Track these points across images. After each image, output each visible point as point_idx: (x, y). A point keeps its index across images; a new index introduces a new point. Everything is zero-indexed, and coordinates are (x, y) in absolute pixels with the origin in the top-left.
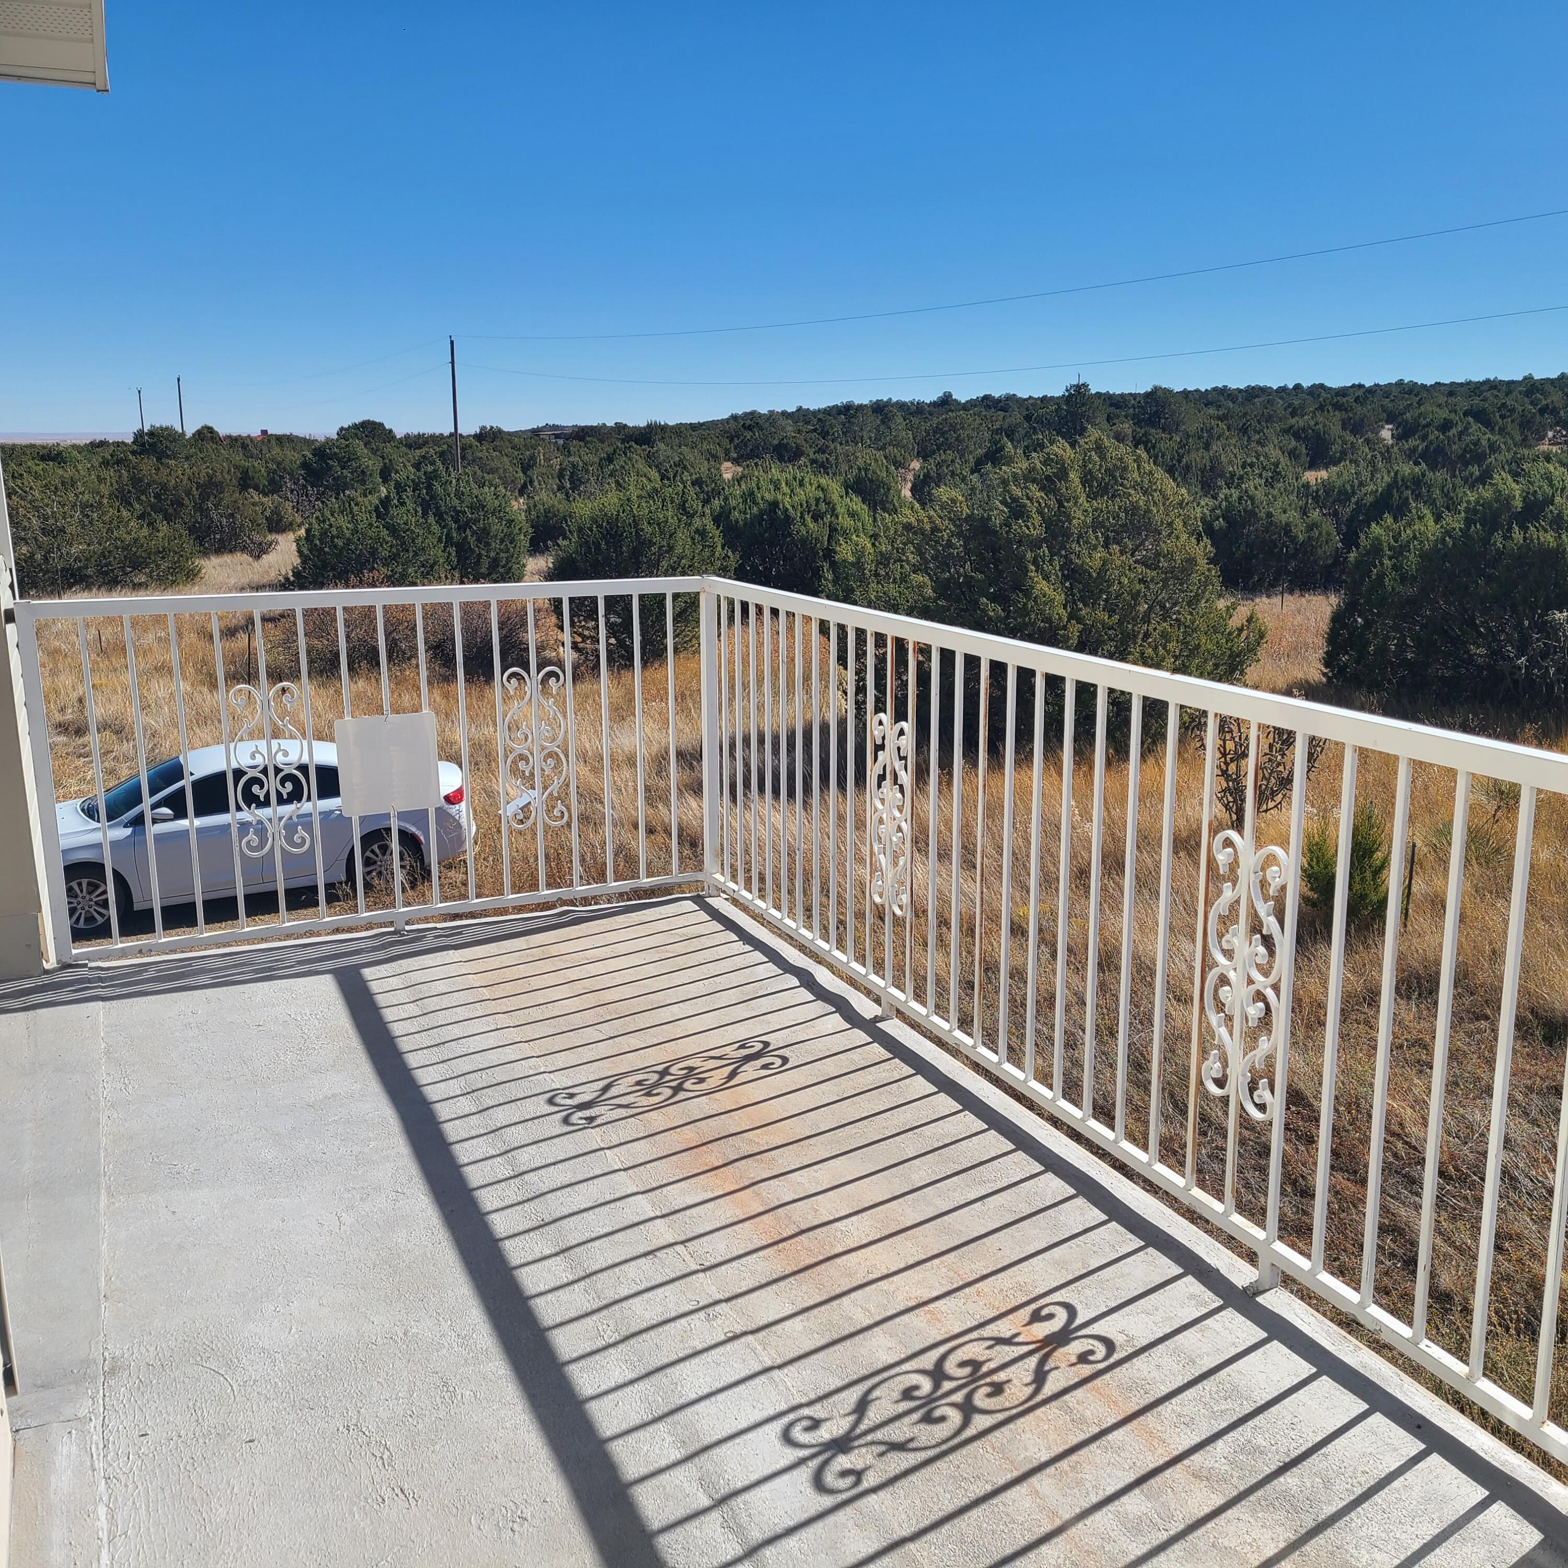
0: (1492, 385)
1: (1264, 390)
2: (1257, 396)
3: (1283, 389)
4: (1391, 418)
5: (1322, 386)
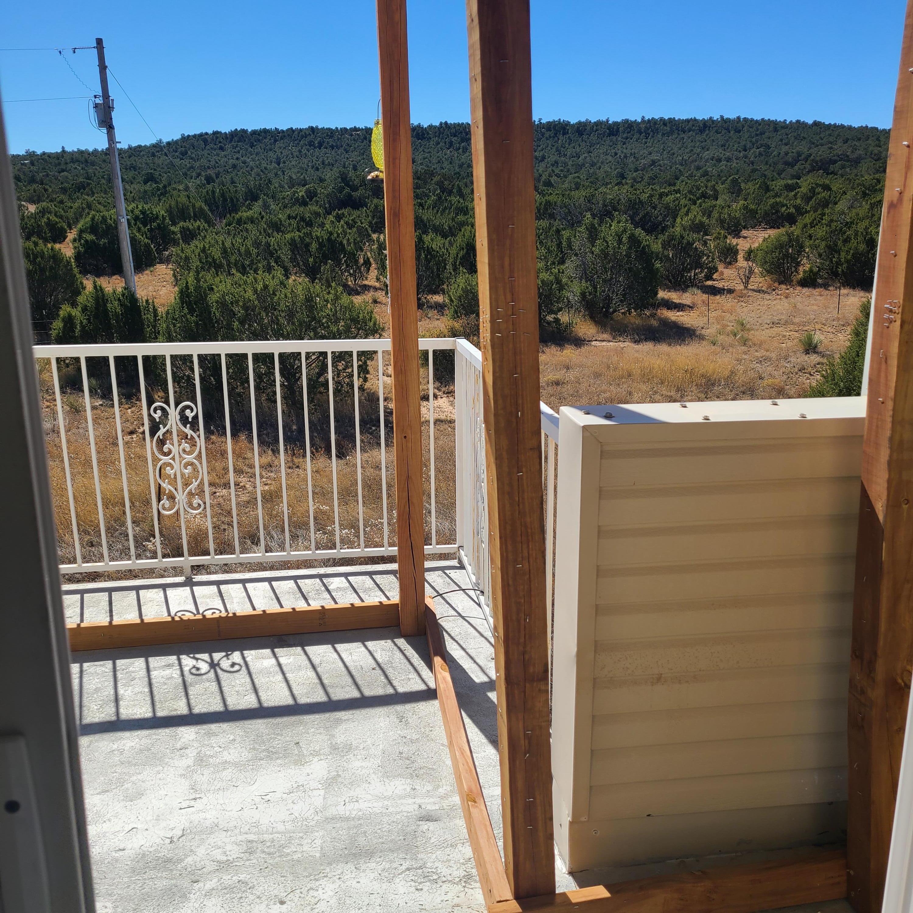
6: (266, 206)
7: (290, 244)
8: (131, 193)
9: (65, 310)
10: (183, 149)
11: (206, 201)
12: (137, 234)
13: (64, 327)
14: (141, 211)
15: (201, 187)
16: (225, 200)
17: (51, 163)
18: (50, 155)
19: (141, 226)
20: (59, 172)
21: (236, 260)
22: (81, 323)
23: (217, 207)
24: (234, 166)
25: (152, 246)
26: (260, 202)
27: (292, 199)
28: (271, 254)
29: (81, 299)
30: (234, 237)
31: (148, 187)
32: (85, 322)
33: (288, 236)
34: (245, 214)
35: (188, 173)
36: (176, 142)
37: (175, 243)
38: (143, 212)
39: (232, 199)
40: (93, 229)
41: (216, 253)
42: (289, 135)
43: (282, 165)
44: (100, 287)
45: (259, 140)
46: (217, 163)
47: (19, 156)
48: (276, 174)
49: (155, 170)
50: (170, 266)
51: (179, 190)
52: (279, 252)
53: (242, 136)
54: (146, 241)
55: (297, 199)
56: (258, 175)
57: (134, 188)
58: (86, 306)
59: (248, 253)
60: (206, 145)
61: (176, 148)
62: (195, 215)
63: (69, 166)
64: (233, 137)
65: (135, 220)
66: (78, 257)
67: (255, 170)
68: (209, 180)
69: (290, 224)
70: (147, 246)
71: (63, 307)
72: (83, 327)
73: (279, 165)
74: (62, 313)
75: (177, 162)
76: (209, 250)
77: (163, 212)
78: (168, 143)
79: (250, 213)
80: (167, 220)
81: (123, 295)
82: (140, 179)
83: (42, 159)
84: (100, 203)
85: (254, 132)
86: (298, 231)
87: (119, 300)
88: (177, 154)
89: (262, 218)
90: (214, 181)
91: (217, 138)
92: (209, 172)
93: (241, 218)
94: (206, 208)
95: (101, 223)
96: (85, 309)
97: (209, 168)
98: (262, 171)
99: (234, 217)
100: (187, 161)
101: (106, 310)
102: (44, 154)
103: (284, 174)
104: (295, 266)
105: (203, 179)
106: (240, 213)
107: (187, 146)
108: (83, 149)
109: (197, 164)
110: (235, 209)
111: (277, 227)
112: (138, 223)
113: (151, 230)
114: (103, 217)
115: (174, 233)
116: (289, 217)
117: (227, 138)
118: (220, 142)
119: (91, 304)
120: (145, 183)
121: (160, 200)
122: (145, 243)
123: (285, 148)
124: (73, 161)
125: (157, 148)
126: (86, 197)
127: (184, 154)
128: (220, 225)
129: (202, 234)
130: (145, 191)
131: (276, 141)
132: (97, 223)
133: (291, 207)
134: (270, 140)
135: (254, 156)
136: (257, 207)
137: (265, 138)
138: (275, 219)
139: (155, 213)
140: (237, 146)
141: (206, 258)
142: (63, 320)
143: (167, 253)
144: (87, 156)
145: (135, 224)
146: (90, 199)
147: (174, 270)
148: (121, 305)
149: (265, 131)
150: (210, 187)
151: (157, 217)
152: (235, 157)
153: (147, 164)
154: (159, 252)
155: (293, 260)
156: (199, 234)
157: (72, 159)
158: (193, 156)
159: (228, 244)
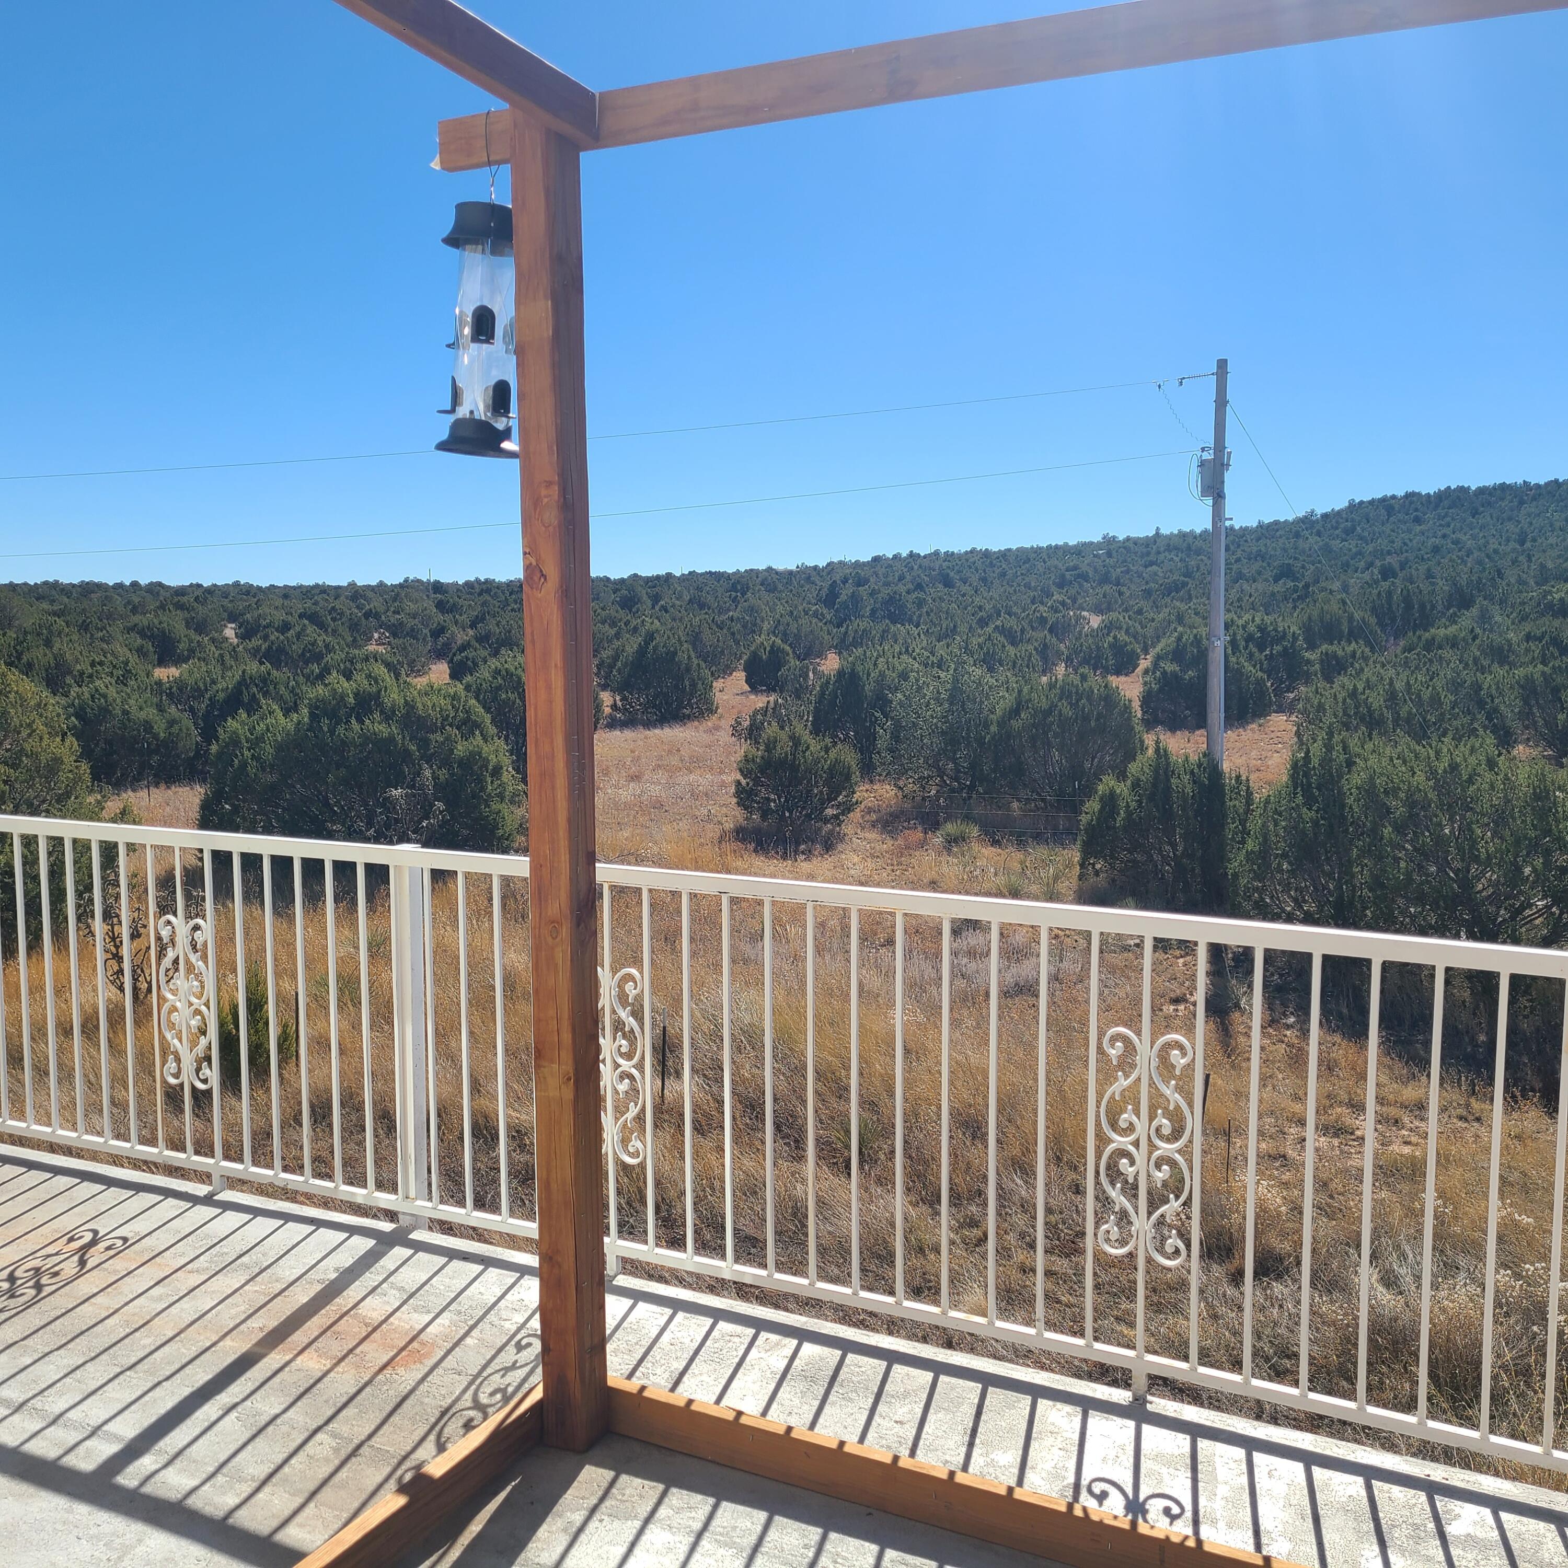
0: (322, 590)
1: (99, 586)
2: (93, 592)
3: (120, 586)
4: (232, 618)
5: (160, 584)
6: (1484, 617)
7: (1522, 687)
8: (1250, 596)
9: (1107, 783)
10: (1349, 524)
11: (1374, 610)
12: (1246, 664)
13: (1101, 811)
14: (1258, 627)
15: (1370, 586)
16: (1409, 606)
17: (1136, 553)
18: (1136, 542)
19: (1254, 650)
20: (1146, 567)
21: (1410, 713)
22: (1128, 806)
23: (1393, 620)
24: (1436, 549)
25: (1269, 684)
26: (1474, 611)
27: (1539, 604)
28: (1481, 704)
29: (1133, 768)
30: (1413, 672)
31: (1279, 587)
32: (1133, 805)
33: (1520, 672)
34: (1442, 632)
35: (1352, 562)
36: (1339, 513)
37: (1307, 679)
38: (1262, 629)
39: (1422, 606)
40: (1177, 655)
41: (1376, 700)
42: (1549, 493)
43: (1528, 544)
44: (1165, 751)
45: (1489, 504)
46: (1405, 544)
47: (1092, 543)
48: (1514, 561)
49: (1296, 559)
50: (1293, 718)
51: (1331, 592)
52: (1496, 701)
53: (1458, 497)
54: (1260, 674)
55: (1550, 606)
56: (1480, 562)
57: (1256, 590)
58: (1138, 780)
59: (1436, 700)
60: (1389, 515)
61: (1337, 522)
62: (1351, 633)
63: (1161, 557)
64: (1441, 501)
65: (1247, 641)
66: (1147, 699)
67: (1476, 554)
68: (1387, 573)
69: (1527, 650)
70: (1260, 683)
71: (1105, 778)
72: (1129, 813)
73: (1522, 543)
74: (1101, 788)
75: (1336, 544)
76: (1363, 693)
77: (1294, 628)
78: (1325, 516)
79: (1453, 629)
80: (1300, 642)
81: (1200, 765)
82: (1268, 574)
83: (1125, 548)
84: (1196, 614)
85: (1481, 491)
86: (1544, 663)
87: (1192, 772)
88: (1337, 532)
89: (1474, 639)
90: (1395, 576)
91: (1411, 503)
92: (1389, 559)
93: (1433, 639)
94: (1373, 620)
95: (1192, 644)
96: (1136, 785)
97: (1389, 553)
98: (1488, 556)
99: (1420, 637)
100: (1353, 543)
101: (1168, 788)
102: (1128, 539)
103: (1530, 560)
104: (1527, 727)
105: (1376, 571)
106: (1433, 631)
107: (1358, 518)
108: (1187, 529)
109: (1370, 548)
110: (1426, 622)
111: (1501, 655)
112: (1251, 645)
113: (1270, 658)
114: (1195, 636)
115: (1308, 662)
116: (1528, 637)
117: (1430, 502)
118: (1416, 510)
119: (1146, 777)
120: (1276, 579)
121: (1295, 608)
122: (1257, 679)
123: (1539, 515)
124: (1169, 549)
125: (1307, 522)
126: (1178, 604)
127: (1349, 532)
128: (1395, 649)
129: (1357, 666)
130: (1273, 594)
131: (1522, 503)
132: (1185, 645)
133: (1534, 620)
134: (1512, 501)
135: (1477, 531)
136: (1468, 619)
137: (1502, 499)
138: (1497, 639)
139: (1280, 629)
140: (1446, 515)
141: (1356, 707)
142: (1101, 799)
143: (1292, 696)
144: (1190, 540)
145: (1246, 648)
146: (1183, 606)
147: (1299, 725)
148: (1195, 782)
149: (1503, 487)
150: (1385, 585)
151: (1284, 636)
152: (1440, 534)
153: (1285, 550)
154: (1278, 692)
155: (1526, 715)
156: (1352, 665)
157: (1169, 545)
158: (1366, 534)
159: (1399, 685)
